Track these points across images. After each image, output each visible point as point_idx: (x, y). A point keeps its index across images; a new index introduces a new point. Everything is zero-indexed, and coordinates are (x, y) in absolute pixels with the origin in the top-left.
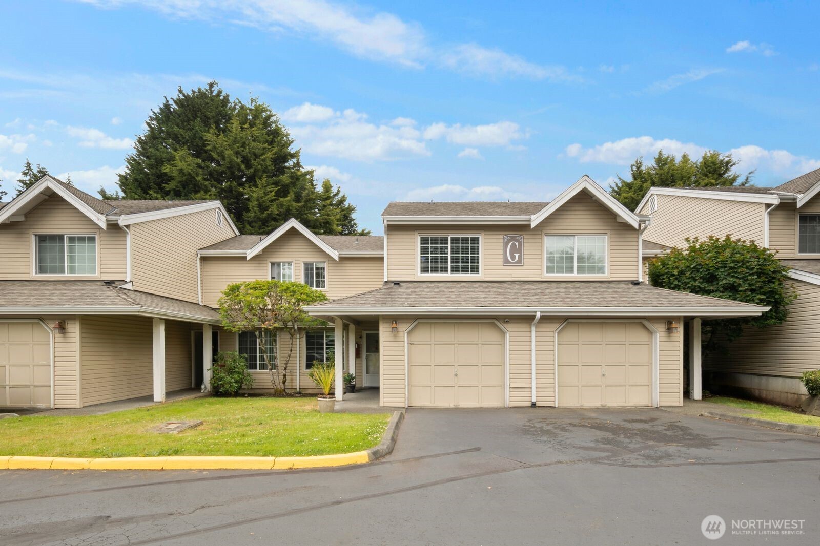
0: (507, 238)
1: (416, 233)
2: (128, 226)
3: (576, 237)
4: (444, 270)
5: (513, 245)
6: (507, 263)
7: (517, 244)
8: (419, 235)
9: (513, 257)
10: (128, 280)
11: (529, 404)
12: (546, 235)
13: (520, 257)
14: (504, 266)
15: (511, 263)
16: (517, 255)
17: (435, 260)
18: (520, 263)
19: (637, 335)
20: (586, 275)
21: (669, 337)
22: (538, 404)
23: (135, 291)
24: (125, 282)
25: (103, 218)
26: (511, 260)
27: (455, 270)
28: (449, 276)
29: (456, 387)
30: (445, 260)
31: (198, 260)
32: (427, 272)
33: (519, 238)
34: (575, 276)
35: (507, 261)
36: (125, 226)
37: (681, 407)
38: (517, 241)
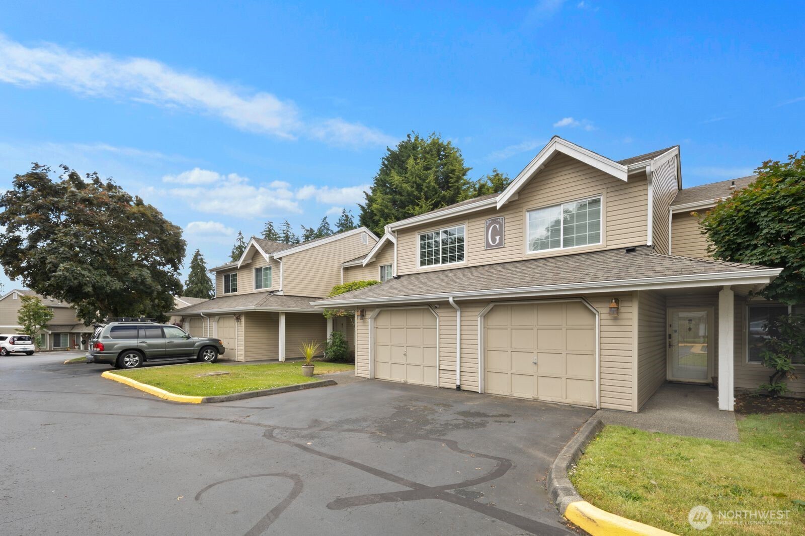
0: (489, 222)
1: (416, 233)
2: (280, 259)
3: (562, 206)
4: (437, 261)
5: (495, 228)
6: (488, 247)
7: (498, 226)
8: (419, 234)
9: (494, 240)
10: (280, 290)
11: (454, 387)
12: (528, 211)
13: (500, 239)
14: (486, 250)
15: (493, 246)
16: (498, 238)
17: (430, 253)
18: (501, 245)
19: (576, 318)
20: (575, 247)
21: (616, 319)
22: (464, 387)
23: (285, 296)
24: (278, 291)
25: (268, 256)
26: (492, 244)
27: (444, 260)
28: (440, 266)
29: (405, 365)
30: (437, 252)
31: (342, 270)
32: (425, 265)
33: (500, 220)
34: (561, 250)
35: (488, 245)
36: (279, 258)
37: (634, 413)
38: (499, 223)
